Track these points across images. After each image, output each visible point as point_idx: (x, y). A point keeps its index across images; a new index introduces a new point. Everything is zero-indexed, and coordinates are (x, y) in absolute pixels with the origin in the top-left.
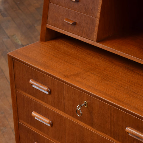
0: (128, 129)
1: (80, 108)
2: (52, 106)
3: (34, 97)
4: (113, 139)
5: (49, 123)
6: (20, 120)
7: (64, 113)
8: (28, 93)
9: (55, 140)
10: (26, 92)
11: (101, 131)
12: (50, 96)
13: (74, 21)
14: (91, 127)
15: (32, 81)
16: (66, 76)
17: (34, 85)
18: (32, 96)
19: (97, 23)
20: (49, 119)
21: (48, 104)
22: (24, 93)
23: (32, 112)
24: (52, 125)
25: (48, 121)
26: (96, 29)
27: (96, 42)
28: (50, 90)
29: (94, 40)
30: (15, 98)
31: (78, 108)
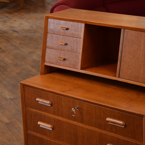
0: (108, 119)
1: (74, 110)
2: (53, 114)
3: (40, 110)
4: (98, 129)
5: (51, 128)
6: (28, 131)
7: (62, 118)
8: (35, 109)
9: (55, 140)
10: (33, 108)
11: (89, 125)
12: (52, 107)
13: (64, 58)
14: (82, 123)
15: (38, 99)
16: (62, 91)
17: (40, 101)
18: (38, 110)
19: (80, 57)
20: (51, 125)
21: (50, 113)
22: (31, 109)
23: (38, 122)
24: (53, 129)
25: (50, 126)
26: (80, 61)
27: (81, 70)
28: (51, 103)
29: (79, 68)
30: (25, 115)
31: (73, 110)
